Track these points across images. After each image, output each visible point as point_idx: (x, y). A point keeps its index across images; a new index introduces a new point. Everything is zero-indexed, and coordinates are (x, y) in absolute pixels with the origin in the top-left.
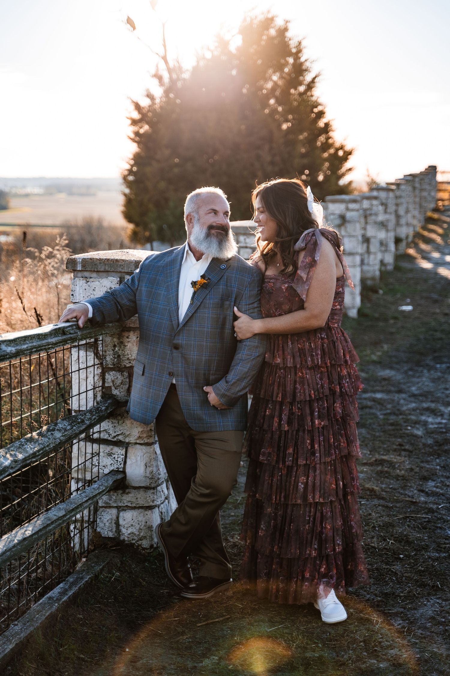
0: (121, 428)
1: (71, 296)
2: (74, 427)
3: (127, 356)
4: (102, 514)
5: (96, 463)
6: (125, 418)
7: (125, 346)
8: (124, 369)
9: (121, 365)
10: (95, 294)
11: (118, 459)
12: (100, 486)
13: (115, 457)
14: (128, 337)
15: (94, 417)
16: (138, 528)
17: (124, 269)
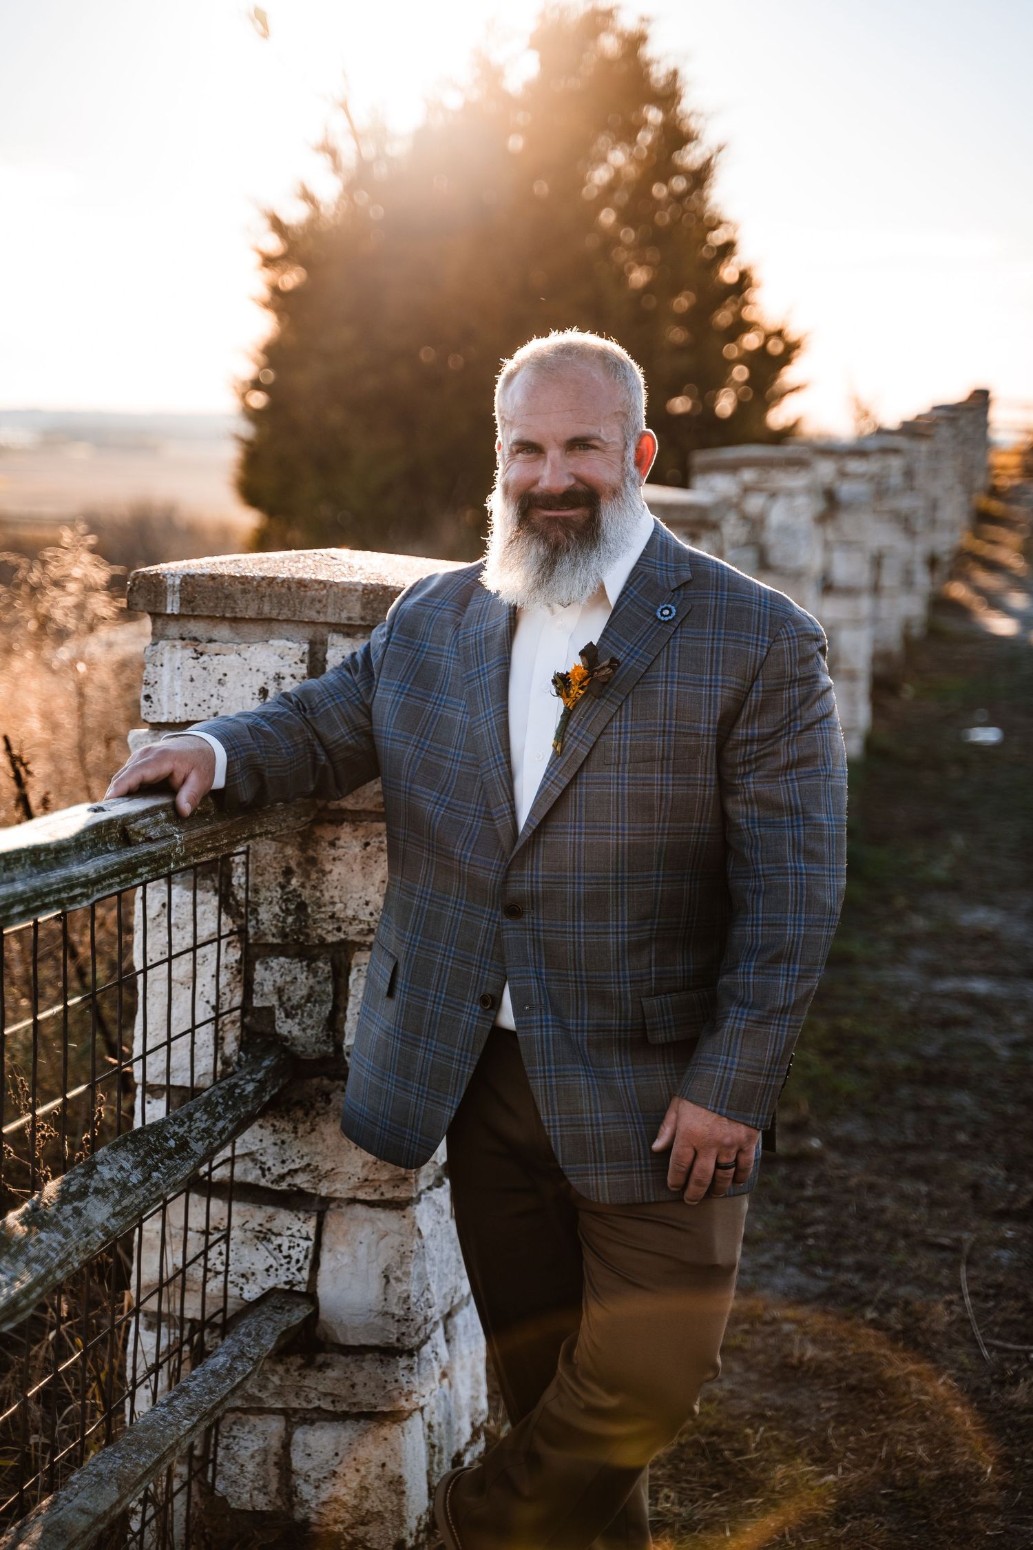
0: (305, 1150)
1: (143, 702)
2: (155, 1174)
3: (329, 909)
4: (234, 1433)
5: (218, 1262)
6: (318, 1114)
7: (324, 873)
8: (316, 951)
9: (307, 935)
10: (226, 695)
11: (292, 1252)
12: (234, 1359)
13: (280, 1246)
14: (333, 844)
15: (220, 1124)
16: (354, 1485)
17: (325, 613)
